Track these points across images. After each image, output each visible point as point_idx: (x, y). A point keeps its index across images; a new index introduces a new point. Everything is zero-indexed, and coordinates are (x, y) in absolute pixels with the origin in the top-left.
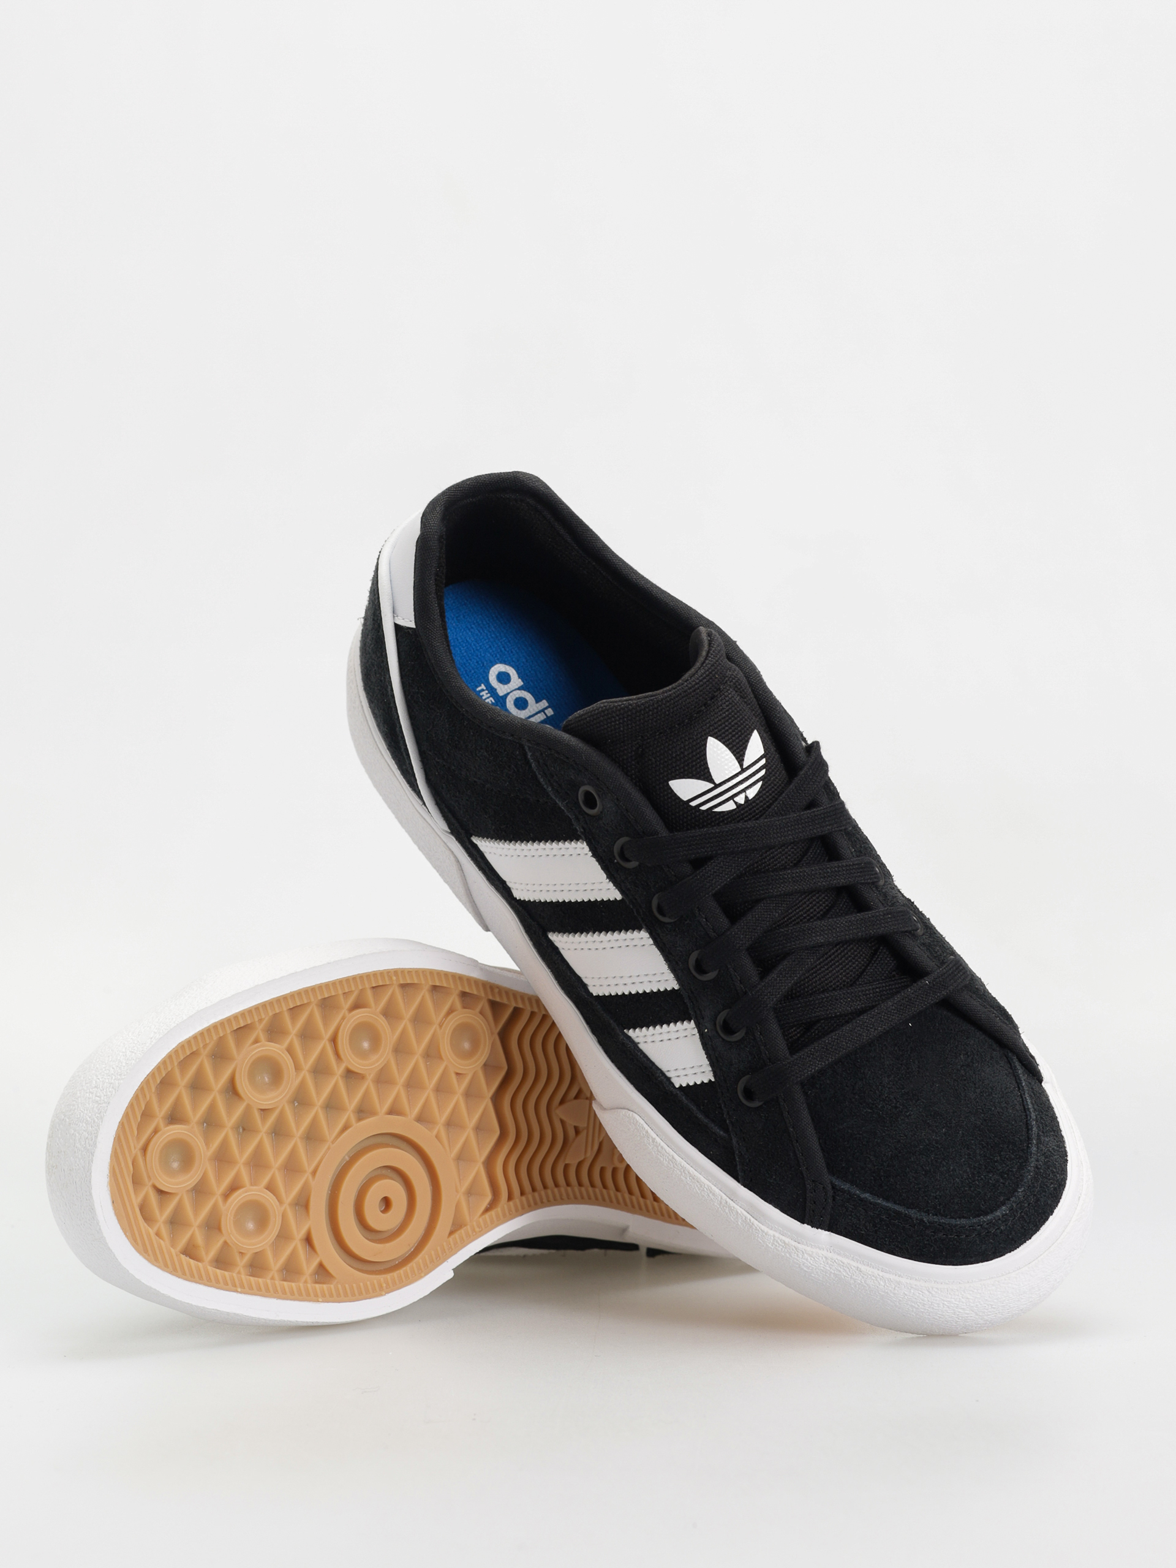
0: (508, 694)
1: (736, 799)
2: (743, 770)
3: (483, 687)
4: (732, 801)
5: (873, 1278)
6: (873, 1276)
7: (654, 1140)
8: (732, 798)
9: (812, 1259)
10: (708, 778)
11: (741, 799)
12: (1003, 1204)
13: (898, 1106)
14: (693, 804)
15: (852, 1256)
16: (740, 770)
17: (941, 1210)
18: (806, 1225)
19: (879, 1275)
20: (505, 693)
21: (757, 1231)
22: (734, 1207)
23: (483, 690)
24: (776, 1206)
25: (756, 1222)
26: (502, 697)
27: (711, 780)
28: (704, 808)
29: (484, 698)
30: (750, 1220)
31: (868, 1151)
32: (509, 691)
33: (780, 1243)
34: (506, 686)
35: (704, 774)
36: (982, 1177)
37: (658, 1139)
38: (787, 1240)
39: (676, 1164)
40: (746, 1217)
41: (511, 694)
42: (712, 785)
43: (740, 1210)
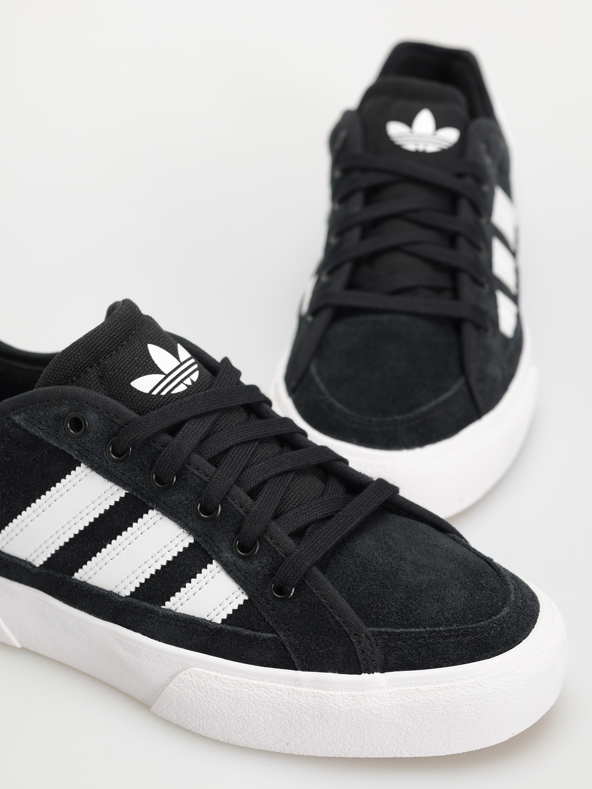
1: (185, 382)
4: (182, 384)
5: (432, 692)
6: (432, 690)
7: (216, 677)
8: (181, 381)
9: (379, 699)
10: (158, 371)
11: (188, 382)
14: (155, 393)
15: (409, 682)
16: (179, 364)
17: (461, 621)
18: (363, 674)
19: (436, 688)
21: (327, 698)
22: (301, 690)
24: (334, 671)
25: (323, 692)
27: (162, 373)
28: (164, 393)
30: (318, 693)
31: (387, 600)
33: (349, 698)
35: (156, 370)
37: (219, 675)
38: (353, 693)
39: (241, 684)
40: (313, 693)
42: (164, 376)
43: (306, 690)
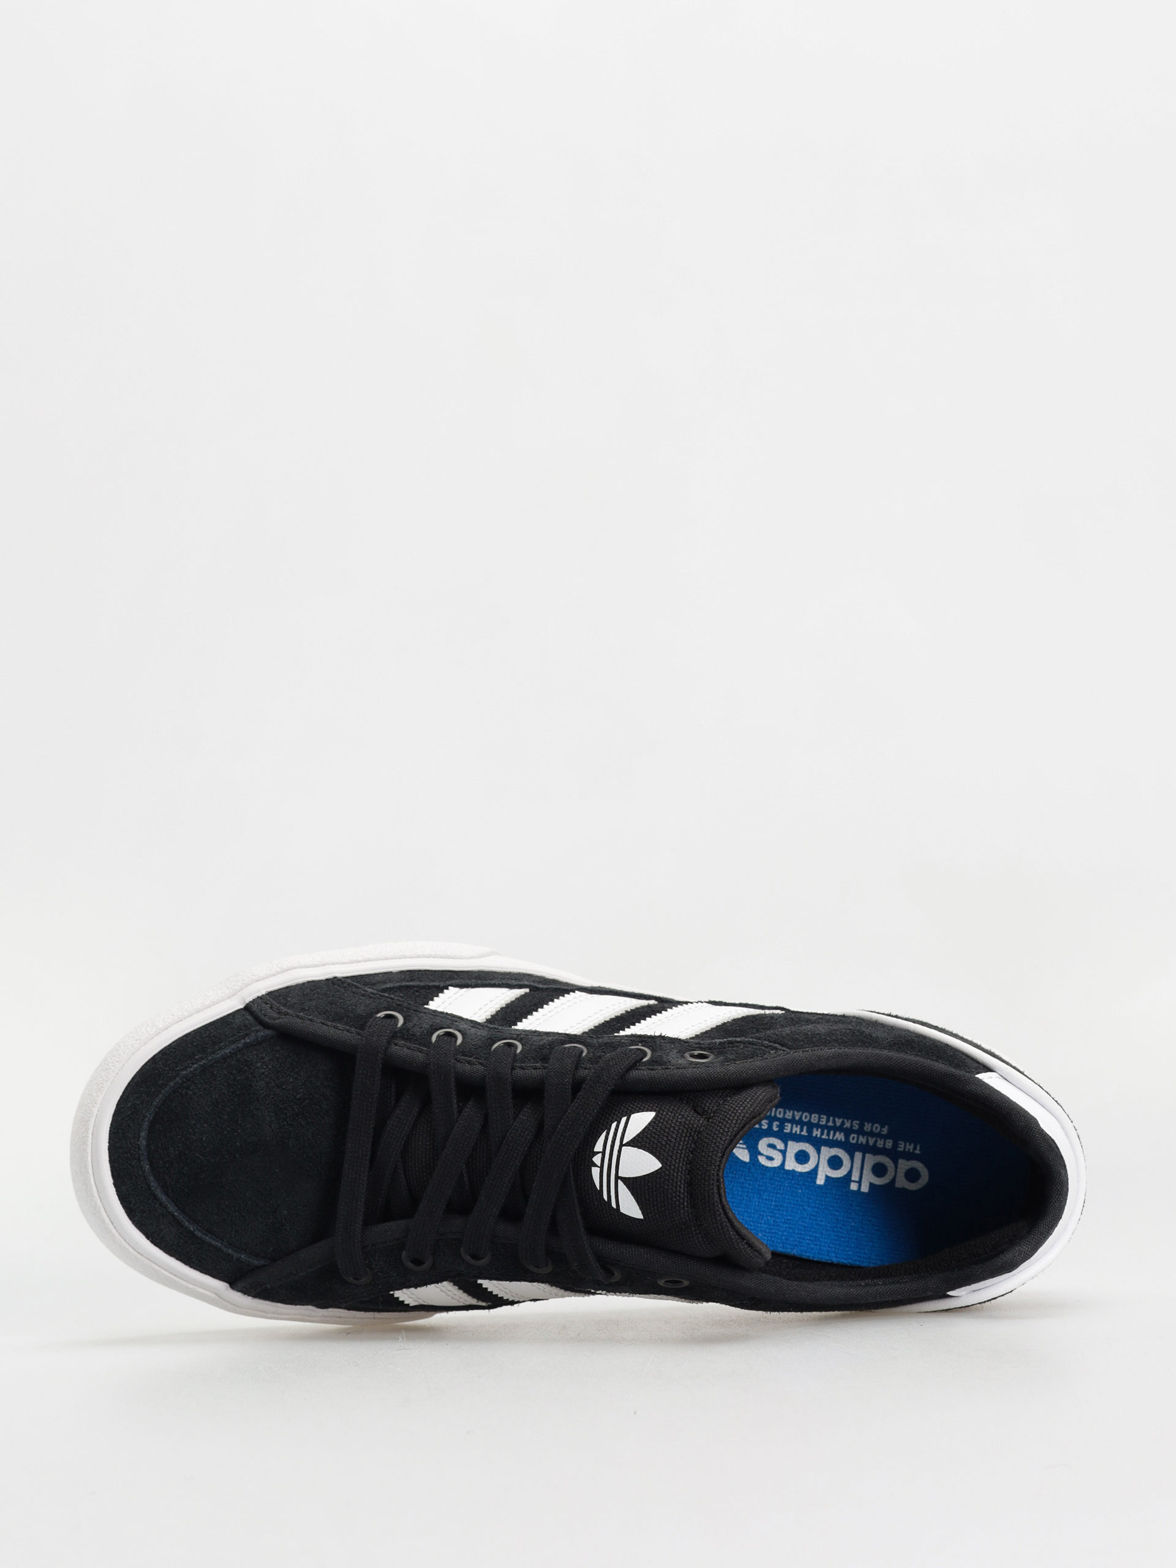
0: (896, 1167)
2: (617, 1177)
3: (918, 1152)
12: (148, 1146)
13: (285, 1122)
16: (619, 1175)
20: (899, 1166)
23: (915, 1149)
26: (897, 1160)
29: (908, 1144)
32: (899, 1170)
34: (904, 1171)
36: (180, 1145)
41: (894, 1170)
